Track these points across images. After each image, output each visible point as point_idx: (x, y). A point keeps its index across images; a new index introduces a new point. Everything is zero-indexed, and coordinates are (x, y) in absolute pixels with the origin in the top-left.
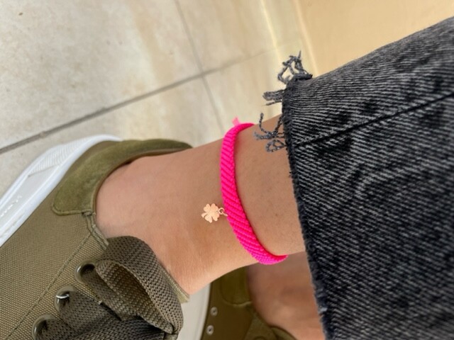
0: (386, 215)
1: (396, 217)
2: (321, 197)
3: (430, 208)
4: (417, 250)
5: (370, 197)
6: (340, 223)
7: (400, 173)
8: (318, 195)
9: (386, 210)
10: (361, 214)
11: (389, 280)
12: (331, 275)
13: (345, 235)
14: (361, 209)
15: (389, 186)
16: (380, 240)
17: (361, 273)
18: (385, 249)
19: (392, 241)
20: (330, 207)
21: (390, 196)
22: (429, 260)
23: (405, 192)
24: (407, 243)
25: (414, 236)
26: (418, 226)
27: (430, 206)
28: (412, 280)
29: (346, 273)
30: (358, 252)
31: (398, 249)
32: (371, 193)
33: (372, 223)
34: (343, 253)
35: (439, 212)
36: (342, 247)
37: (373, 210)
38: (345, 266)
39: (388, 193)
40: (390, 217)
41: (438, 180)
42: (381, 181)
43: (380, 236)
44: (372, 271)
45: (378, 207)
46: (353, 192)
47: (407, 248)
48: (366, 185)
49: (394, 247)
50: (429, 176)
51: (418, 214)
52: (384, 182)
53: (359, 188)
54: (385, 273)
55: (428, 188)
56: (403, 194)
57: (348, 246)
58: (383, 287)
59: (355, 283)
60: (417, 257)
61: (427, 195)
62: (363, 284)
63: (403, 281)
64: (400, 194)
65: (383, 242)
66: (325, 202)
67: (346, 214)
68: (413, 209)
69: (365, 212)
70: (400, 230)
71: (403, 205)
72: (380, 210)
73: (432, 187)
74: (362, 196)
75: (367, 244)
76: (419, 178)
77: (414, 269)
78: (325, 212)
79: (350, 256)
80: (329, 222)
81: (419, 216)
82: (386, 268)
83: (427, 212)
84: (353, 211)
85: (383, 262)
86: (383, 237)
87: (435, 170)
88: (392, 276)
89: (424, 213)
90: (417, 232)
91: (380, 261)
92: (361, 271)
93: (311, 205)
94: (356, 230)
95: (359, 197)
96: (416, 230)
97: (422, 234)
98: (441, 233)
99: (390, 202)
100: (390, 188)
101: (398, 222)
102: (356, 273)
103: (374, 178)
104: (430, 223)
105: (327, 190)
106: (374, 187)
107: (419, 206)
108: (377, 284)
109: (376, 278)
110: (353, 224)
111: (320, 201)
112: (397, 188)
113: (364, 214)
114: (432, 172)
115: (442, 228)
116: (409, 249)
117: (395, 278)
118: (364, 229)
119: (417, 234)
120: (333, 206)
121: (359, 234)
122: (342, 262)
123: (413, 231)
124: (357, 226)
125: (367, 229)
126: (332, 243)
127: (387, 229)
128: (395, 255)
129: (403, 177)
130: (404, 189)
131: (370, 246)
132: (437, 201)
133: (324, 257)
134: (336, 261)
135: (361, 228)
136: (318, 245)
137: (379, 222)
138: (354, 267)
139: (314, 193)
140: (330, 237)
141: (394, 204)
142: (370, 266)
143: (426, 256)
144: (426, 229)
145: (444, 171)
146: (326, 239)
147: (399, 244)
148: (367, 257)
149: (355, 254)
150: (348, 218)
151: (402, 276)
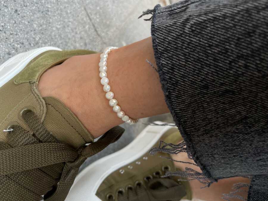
0: (200, 41)
1: (206, 42)
2: (166, 33)
3: (224, 35)
4: (215, 60)
5: (193, 31)
6: (175, 48)
7: (211, 16)
8: (164, 32)
9: (200, 38)
10: (187, 41)
11: (200, 77)
12: (170, 77)
13: (178, 54)
14: (187, 39)
15: (204, 24)
16: (196, 56)
17: (186, 75)
18: (198, 60)
19: (202, 56)
20: (170, 39)
21: (204, 30)
22: (221, 65)
23: (212, 27)
24: (210, 56)
25: (214, 52)
26: (217, 46)
27: (225, 34)
28: (211, 76)
29: (177, 75)
30: (184, 63)
31: (205, 60)
32: (194, 29)
33: (193, 46)
34: (176, 64)
35: (229, 37)
36: (176, 61)
37: (193, 38)
38: (178, 71)
39: (203, 28)
40: (203, 42)
41: (231, 19)
42: (200, 22)
43: (196, 54)
44: (191, 73)
45: (197, 37)
46: (184, 29)
47: (210, 59)
48: (192, 24)
49: (203, 59)
50: (226, 17)
51: (218, 39)
52: (201, 22)
53: (187, 26)
54: (197, 73)
55: (225, 24)
56: (211, 28)
57: (179, 60)
58: (196, 80)
59: (182, 79)
60: (215, 64)
61: (224, 28)
62: (186, 80)
63: (206, 77)
64: (209, 29)
65: (197, 56)
66: (167, 36)
67: (179, 42)
68: (215, 37)
69: (190, 40)
70: (207, 49)
71: (210, 35)
72: (197, 38)
73: (227, 23)
74: (189, 31)
75: (189, 59)
76: (221, 18)
77: (212, 70)
78: (168, 42)
79: (180, 66)
80: (169, 48)
81: (218, 41)
82: (198, 71)
83: (222, 38)
84: (182, 40)
85: (197, 68)
86: (198, 54)
87: (229, 14)
88: (201, 75)
89: (221, 39)
90: (216, 50)
91: (196, 67)
92: (185, 73)
93: (160, 38)
94: (184, 51)
95: (187, 31)
96: (216, 48)
97: (218, 51)
98: (229, 49)
99: (203, 34)
100: (204, 25)
101: (207, 45)
102: (183, 75)
103: (196, 20)
104: (224, 44)
105: (170, 29)
106: (195, 25)
107: (219, 35)
108: (193, 79)
109: (193, 76)
110: (182, 47)
111: (165, 35)
112: (208, 25)
113: (188, 41)
114: (228, 15)
115: (230, 46)
116: (211, 60)
117: (203, 75)
118: (188, 50)
119: (216, 51)
120: (172, 38)
121: (185, 53)
122: (175, 69)
123: (214, 49)
124: (185, 48)
125: (190, 50)
126: (171, 59)
127: (200, 49)
128: (203, 64)
129: (212, 18)
130: (212, 25)
131: (190, 59)
132: (229, 31)
133: (166, 67)
134: (172, 69)
135: (186, 49)
136: (163, 61)
137: (197, 45)
138: (182, 72)
139: (162, 31)
140: (170, 56)
141: (206, 35)
142: (190, 70)
143: (219, 63)
144: (221, 48)
145: (234, 14)
146: (167, 57)
147: (206, 57)
148: (188, 65)
149: (183, 64)
150: (180, 44)
151: (206, 74)
